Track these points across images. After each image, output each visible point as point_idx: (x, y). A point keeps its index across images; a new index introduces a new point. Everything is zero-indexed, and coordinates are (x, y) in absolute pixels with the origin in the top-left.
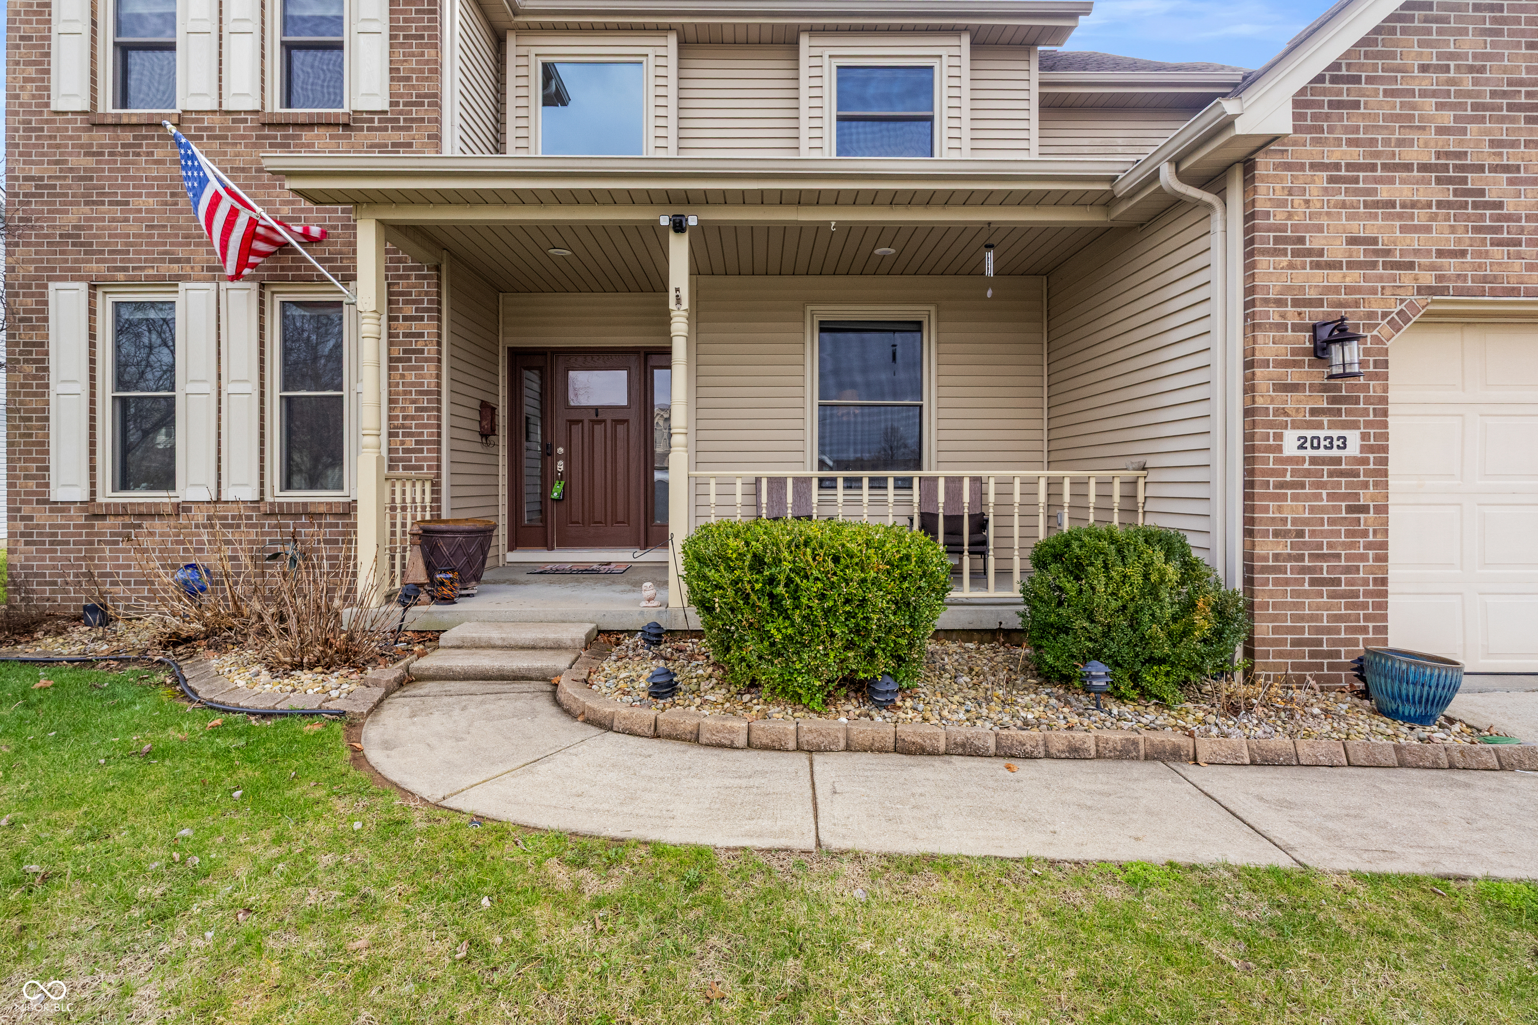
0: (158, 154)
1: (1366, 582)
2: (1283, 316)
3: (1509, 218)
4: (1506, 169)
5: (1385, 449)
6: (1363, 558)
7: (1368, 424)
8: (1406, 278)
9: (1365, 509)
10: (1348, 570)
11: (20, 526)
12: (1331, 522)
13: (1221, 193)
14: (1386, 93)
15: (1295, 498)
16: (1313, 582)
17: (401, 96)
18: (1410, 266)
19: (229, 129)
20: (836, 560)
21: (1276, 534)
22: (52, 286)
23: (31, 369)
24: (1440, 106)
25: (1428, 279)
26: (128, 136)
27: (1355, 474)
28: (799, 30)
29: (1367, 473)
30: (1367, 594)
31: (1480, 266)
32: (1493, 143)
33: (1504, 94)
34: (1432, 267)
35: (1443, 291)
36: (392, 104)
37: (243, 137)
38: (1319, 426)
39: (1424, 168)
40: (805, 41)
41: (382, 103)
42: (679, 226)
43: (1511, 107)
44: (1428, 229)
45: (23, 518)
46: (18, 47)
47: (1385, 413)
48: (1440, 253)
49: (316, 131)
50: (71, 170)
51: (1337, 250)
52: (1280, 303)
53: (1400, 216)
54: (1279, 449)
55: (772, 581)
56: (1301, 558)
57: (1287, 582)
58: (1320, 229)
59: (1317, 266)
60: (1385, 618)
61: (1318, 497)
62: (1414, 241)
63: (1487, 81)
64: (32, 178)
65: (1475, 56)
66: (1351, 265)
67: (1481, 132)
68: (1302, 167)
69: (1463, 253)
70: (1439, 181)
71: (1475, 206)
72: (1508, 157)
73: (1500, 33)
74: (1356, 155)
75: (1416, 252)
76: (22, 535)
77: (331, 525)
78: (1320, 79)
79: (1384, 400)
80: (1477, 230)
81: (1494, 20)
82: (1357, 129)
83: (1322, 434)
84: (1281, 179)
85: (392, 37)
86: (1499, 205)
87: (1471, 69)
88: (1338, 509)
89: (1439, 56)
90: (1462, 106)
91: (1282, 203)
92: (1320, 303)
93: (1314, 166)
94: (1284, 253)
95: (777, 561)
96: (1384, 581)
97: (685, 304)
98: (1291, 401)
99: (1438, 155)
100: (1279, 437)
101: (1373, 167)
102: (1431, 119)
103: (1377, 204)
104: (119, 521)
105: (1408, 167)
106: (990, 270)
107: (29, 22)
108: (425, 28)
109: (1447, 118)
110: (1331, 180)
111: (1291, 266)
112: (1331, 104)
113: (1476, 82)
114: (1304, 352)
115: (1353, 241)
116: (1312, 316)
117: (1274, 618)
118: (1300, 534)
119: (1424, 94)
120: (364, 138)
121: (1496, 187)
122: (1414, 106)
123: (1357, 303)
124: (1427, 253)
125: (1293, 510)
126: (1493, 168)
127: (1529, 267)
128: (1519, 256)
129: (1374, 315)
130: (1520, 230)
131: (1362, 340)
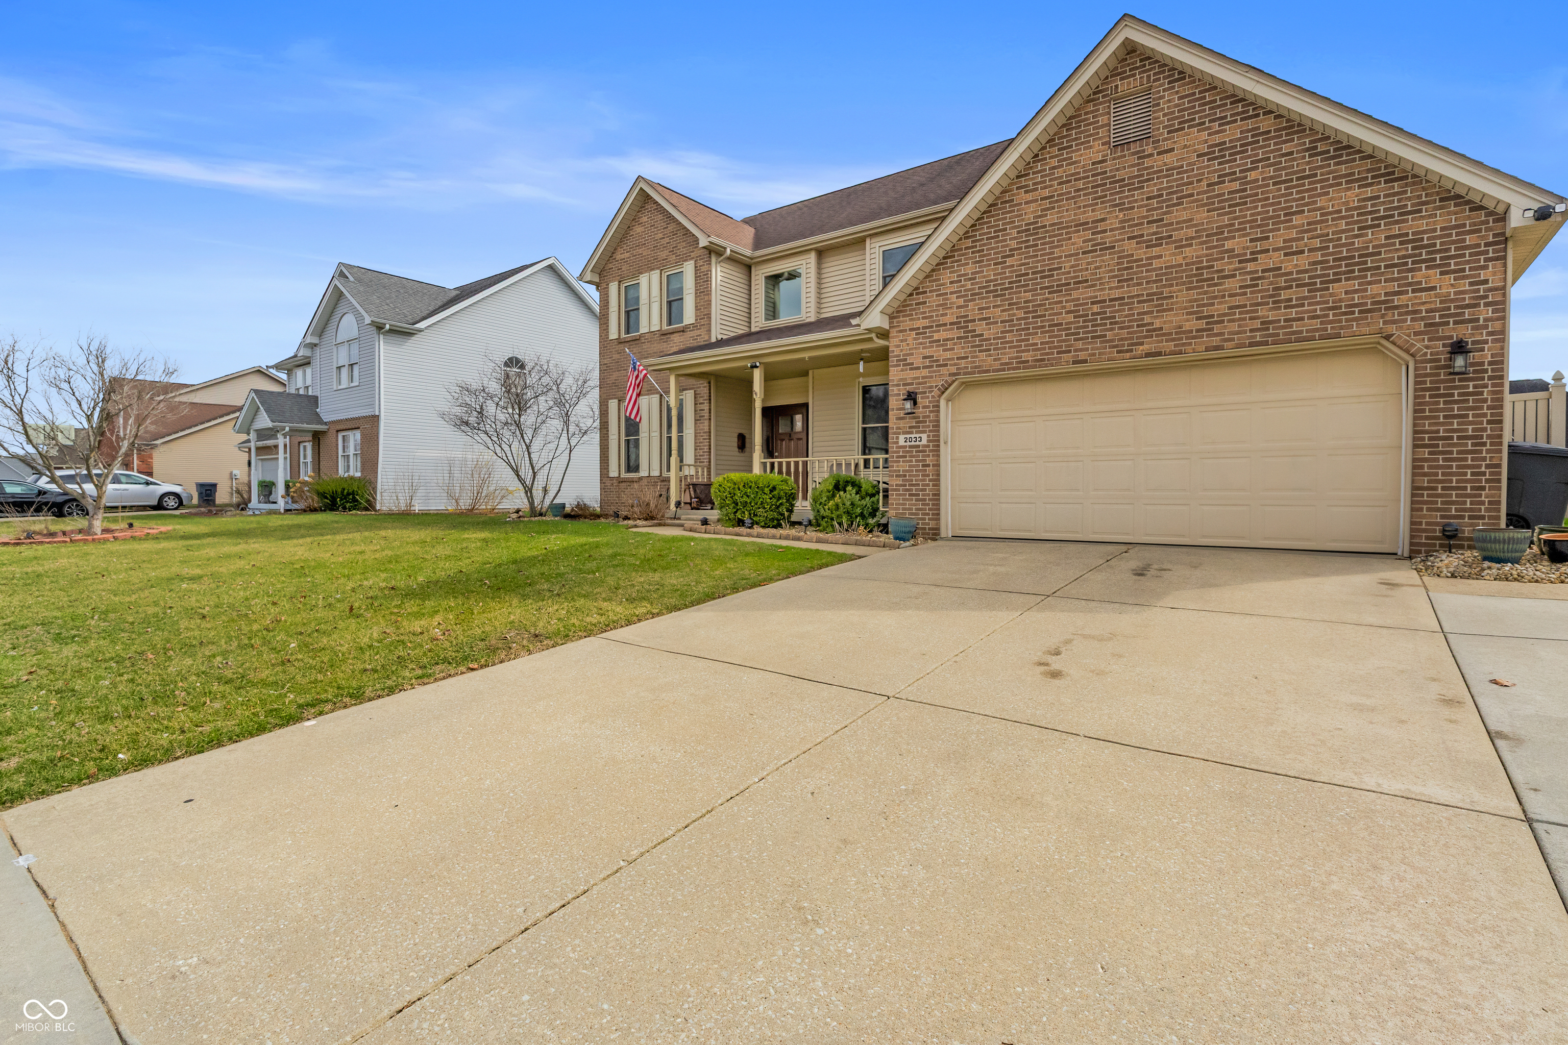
0: (635, 350)
1: (929, 495)
2: (899, 390)
3: (986, 340)
4: (985, 319)
5: (938, 441)
6: (928, 485)
7: (930, 431)
8: (944, 370)
9: (928, 466)
10: (922, 490)
11: (603, 487)
12: (916, 471)
14: (937, 296)
15: (903, 462)
17: (699, 316)
18: (946, 365)
19: (653, 337)
21: (896, 476)
22: (610, 401)
23: (604, 431)
24: (957, 297)
25: (953, 370)
26: (629, 345)
27: (925, 451)
28: (865, 237)
29: (931, 451)
30: (929, 500)
31: (974, 362)
32: (979, 309)
34: (955, 365)
35: (959, 374)
36: (696, 320)
37: (657, 340)
38: (912, 433)
39: (951, 324)
40: (868, 244)
41: (693, 320)
42: (754, 366)
43: (987, 292)
44: (953, 349)
45: (604, 483)
47: (938, 426)
49: (675, 335)
50: (614, 360)
51: (917, 361)
52: (898, 385)
53: (942, 345)
54: (897, 443)
56: (905, 485)
57: (899, 495)
58: (912, 355)
59: (911, 369)
60: (938, 509)
61: (911, 461)
62: (948, 355)
63: (977, 283)
64: (605, 364)
65: (973, 273)
66: (924, 367)
67: (974, 305)
68: (906, 331)
69: (967, 357)
70: (958, 328)
71: (972, 337)
72: (985, 314)
74: (926, 323)
75: (949, 359)
79: (938, 421)
80: (973, 347)
82: (925, 313)
83: (913, 436)
84: (898, 337)
85: (696, 294)
86: (982, 335)
87: (970, 279)
88: (918, 466)
89: (959, 276)
90: (966, 296)
91: (898, 346)
92: (912, 384)
93: (911, 330)
94: (899, 365)
96: (937, 495)
97: (758, 395)
98: (902, 424)
99: (957, 318)
100: (897, 438)
101: (932, 327)
102: (955, 303)
103: (934, 342)
104: (626, 484)
105: (945, 325)
106: (861, 370)
107: (604, 309)
108: (705, 288)
109: (961, 301)
110: (917, 334)
111: (902, 370)
112: (916, 304)
115: (924, 358)
116: (909, 390)
117: (896, 509)
118: (904, 476)
119: (952, 293)
120: (689, 334)
121: (981, 327)
122: (947, 299)
123: (925, 383)
124: (953, 359)
125: (902, 466)
126: (980, 320)
127: (995, 360)
128: (990, 355)
129: (931, 387)
130: (991, 345)
131: (928, 397)
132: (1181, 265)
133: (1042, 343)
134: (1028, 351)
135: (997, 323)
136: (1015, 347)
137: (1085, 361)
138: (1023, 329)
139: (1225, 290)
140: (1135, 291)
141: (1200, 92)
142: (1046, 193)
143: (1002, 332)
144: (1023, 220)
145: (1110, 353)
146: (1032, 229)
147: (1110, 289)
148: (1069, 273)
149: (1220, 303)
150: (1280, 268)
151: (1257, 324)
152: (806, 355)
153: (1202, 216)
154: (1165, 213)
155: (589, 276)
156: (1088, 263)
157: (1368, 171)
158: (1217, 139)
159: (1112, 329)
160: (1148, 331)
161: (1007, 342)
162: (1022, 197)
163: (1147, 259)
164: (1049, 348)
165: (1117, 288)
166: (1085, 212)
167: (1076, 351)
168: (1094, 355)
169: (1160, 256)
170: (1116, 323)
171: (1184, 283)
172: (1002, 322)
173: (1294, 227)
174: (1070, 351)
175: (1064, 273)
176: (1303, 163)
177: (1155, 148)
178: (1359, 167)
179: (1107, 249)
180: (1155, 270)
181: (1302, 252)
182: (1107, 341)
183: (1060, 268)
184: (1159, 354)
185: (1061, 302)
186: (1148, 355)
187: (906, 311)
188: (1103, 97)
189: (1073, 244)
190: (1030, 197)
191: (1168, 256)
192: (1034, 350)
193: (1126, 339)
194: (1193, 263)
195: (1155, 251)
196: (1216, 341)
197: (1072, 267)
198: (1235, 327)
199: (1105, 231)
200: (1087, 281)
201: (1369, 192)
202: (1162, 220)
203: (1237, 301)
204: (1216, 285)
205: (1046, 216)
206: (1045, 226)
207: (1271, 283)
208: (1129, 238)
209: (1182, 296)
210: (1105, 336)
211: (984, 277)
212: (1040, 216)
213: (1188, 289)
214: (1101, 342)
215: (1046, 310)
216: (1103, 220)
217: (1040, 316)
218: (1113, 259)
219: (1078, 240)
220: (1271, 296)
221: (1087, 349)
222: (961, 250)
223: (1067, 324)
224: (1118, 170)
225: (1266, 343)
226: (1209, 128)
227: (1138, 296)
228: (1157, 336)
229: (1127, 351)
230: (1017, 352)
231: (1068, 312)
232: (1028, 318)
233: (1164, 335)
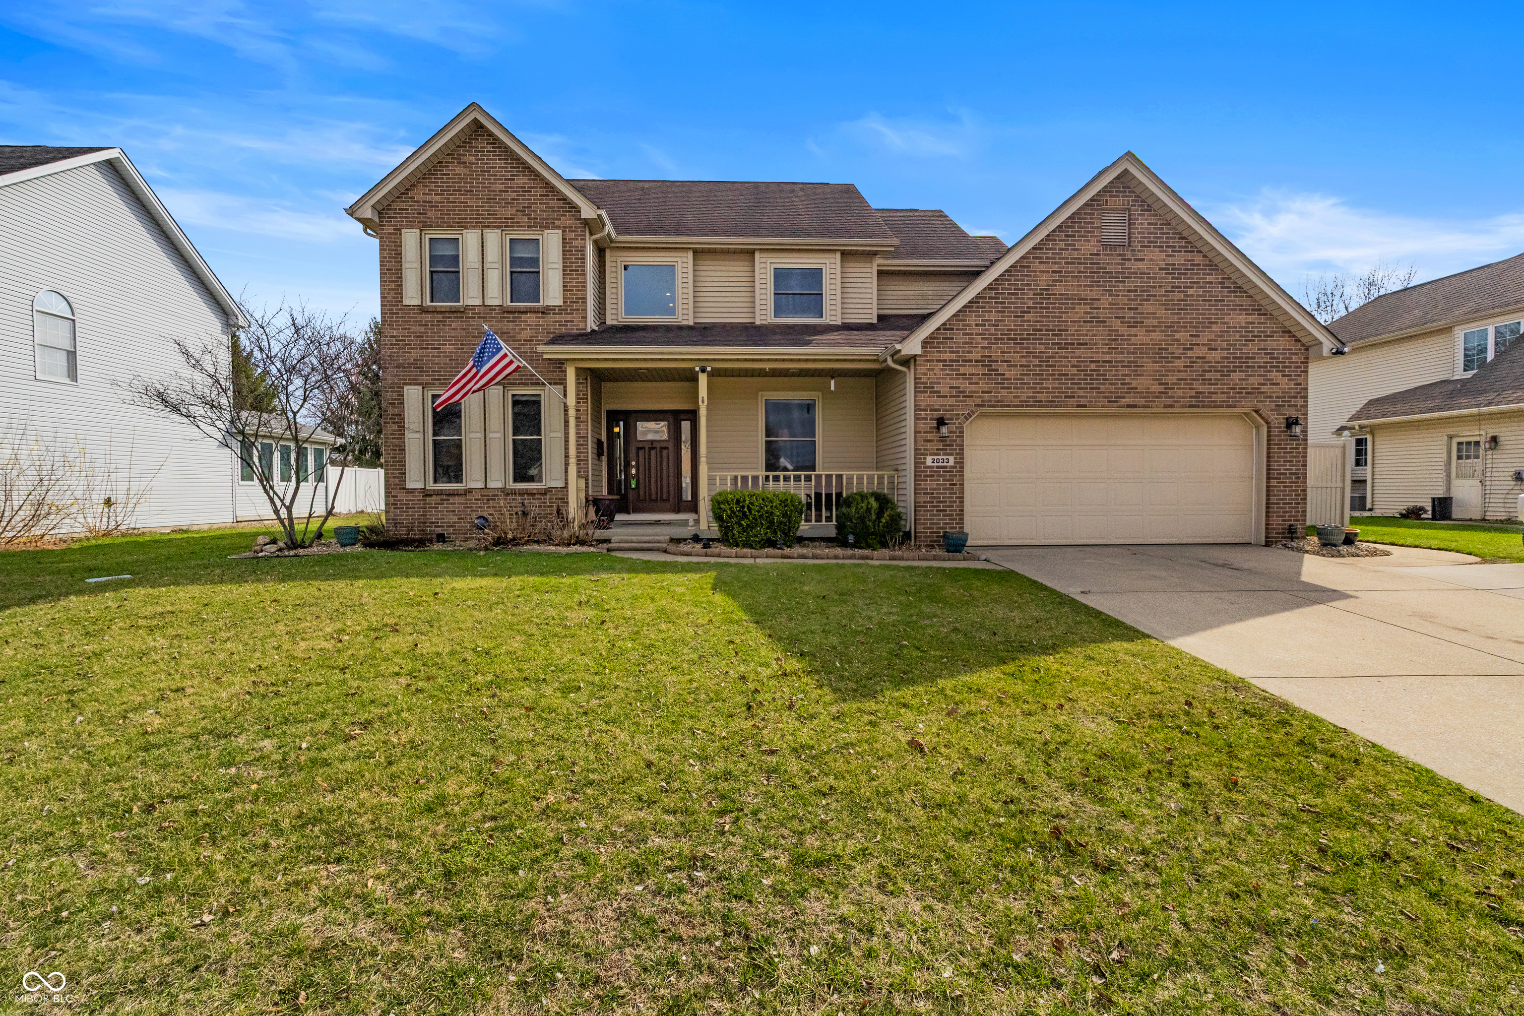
0: (454, 325)
1: (956, 511)
2: (927, 415)
3: (1007, 379)
4: (1006, 361)
5: (963, 463)
6: (955, 502)
7: (957, 454)
8: (969, 401)
9: (955, 485)
10: (949, 506)
11: (392, 500)
12: (944, 489)
13: (909, 368)
14: (963, 334)
15: (931, 480)
16: (937, 511)
17: (569, 298)
18: (972, 397)
19: (487, 314)
20: (763, 500)
21: (924, 494)
22: (406, 388)
23: (395, 427)
24: (982, 339)
25: (979, 401)
26: (440, 317)
27: (952, 472)
28: (754, 250)
29: (957, 471)
30: (957, 515)
31: (997, 397)
32: (1002, 352)
33: (1006, 334)
34: (980, 397)
35: (983, 406)
36: (564, 302)
37: (494, 317)
38: (939, 455)
39: (976, 361)
40: (757, 255)
41: (559, 302)
42: (703, 370)
43: (1008, 339)
44: (977, 383)
45: (393, 496)
46: (386, 274)
47: (963, 450)
48: (983, 392)
49: (528, 315)
50: (413, 333)
51: (945, 391)
52: (926, 410)
53: (968, 379)
54: (925, 463)
55: (743, 507)
56: (933, 502)
57: (928, 511)
58: (939, 383)
59: (938, 397)
60: (963, 523)
61: (939, 480)
62: (974, 388)
63: (1000, 330)
64: (394, 337)
65: (995, 321)
66: (950, 397)
67: (997, 348)
68: (933, 361)
69: (991, 392)
70: (982, 366)
71: (995, 375)
72: (1007, 357)
73: (1004, 312)
74: (953, 357)
75: (975, 392)
76: (393, 504)
77: (538, 499)
78: (939, 329)
79: (963, 445)
80: (995, 383)
81: (1002, 307)
82: (953, 348)
83: (940, 457)
84: (926, 365)
85: (564, 274)
86: (1004, 375)
87: (994, 325)
88: (946, 485)
89: (983, 321)
90: (991, 339)
91: (926, 374)
92: (939, 410)
93: (938, 361)
94: (926, 392)
95: (744, 501)
96: (962, 510)
97: (706, 403)
98: (929, 446)
99: (982, 357)
100: (925, 459)
101: (958, 361)
102: (979, 343)
103: (960, 374)
104: (438, 498)
105: (971, 361)
106: (833, 388)
107: (391, 262)
108: (579, 267)
109: (985, 343)
110: (943, 365)
111: (929, 397)
112: (943, 338)
113: (995, 330)
114: (934, 428)
115: (951, 388)
116: (936, 415)
117: (924, 524)
118: (933, 493)
119: (977, 334)
120: (551, 318)
121: (1002, 368)
122: (973, 339)
123: (952, 410)
124: (978, 392)
125: (930, 485)
126: (1002, 361)
127: (1014, 397)
128: (1011, 393)
129: (958, 415)
130: (1012, 383)
131: (955, 424)
132: (1149, 344)
133: (1053, 388)
134: (1042, 393)
135: (1016, 366)
136: (1032, 388)
137: (1085, 406)
138: (1038, 375)
139: (1175, 367)
140: (1120, 357)
141: (1161, 224)
142: (1056, 267)
143: (1021, 375)
144: (1038, 285)
145: (1103, 402)
146: (1044, 295)
147: (1103, 353)
148: (1074, 335)
149: (1172, 375)
150: (1205, 358)
151: (1193, 393)
152: (767, 366)
153: (1161, 312)
154: (1140, 305)
155: (367, 212)
156: (1088, 330)
157: (1250, 305)
158: (1171, 260)
159: (1104, 384)
160: (1128, 388)
161: (1025, 384)
162: (1037, 266)
163: (1129, 335)
164: (1059, 392)
165: (1107, 353)
166: (1085, 291)
167: (1078, 397)
168: (1092, 402)
169: (1136, 335)
170: (1106, 380)
171: (1151, 358)
172: (1021, 366)
173: (1213, 332)
174: (1074, 397)
175: (1070, 335)
176: (1217, 291)
177: (1133, 255)
178: (1246, 301)
179: (1101, 322)
180: (1133, 344)
181: (1217, 349)
182: (1100, 393)
183: (1067, 330)
184: (1135, 406)
185: (1067, 357)
186: (1129, 406)
187: (933, 343)
188: (1098, 205)
189: (1077, 313)
190: (1043, 267)
191: (1141, 336)
192: (1047, 393)
193: (1113, 393)
194: (1156, 344)
195: (1133, 331)
196: (1169, 401)
197: (1076, 331)
198: (1180, 393)
199: (1099, 308)
200: (1086, 344)
201: (1250, 318)
202: (1137, 309)
203: (1182, 375)
204: (1170, 362)
205: (1056, 286)
206: (1055, 294)
207: (1201, 367)
208: (1116, 317)
209: (1150, 366)
210: (1099, 388)
211: (1006, 325)
212: (1050, 285)
213: (1154, 362)
214: (1097, 393)
215: (1056, 362)
216: (1098, 300)
217: (1051, 366)
218: (1105, 331)
219: (1081, 310)
220: (1201, 375)
221: (1086, 397)
222: (985, 298)
223: (1072, 375)
224: (1108, 264)
225: (1198, 407)
226: (1165, 251)
227: (1121, 362)
228: (1134, 393)
229: (1115, 402)
230: (1034, 393)
231: (1073, 366)
232: (1042, 366)
233: (1138, 393)
